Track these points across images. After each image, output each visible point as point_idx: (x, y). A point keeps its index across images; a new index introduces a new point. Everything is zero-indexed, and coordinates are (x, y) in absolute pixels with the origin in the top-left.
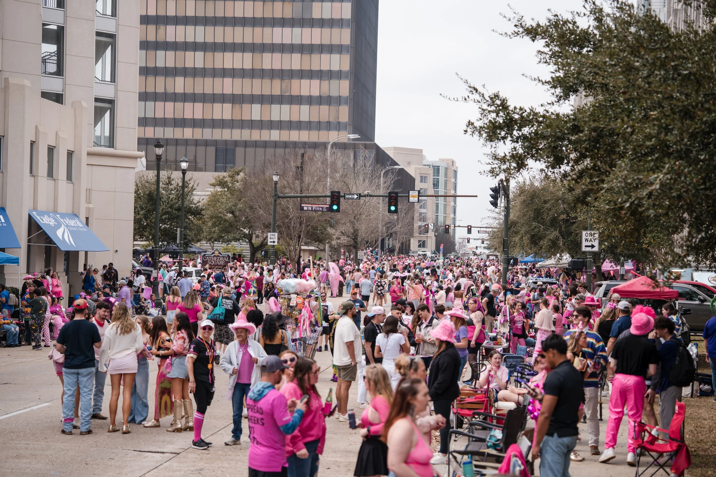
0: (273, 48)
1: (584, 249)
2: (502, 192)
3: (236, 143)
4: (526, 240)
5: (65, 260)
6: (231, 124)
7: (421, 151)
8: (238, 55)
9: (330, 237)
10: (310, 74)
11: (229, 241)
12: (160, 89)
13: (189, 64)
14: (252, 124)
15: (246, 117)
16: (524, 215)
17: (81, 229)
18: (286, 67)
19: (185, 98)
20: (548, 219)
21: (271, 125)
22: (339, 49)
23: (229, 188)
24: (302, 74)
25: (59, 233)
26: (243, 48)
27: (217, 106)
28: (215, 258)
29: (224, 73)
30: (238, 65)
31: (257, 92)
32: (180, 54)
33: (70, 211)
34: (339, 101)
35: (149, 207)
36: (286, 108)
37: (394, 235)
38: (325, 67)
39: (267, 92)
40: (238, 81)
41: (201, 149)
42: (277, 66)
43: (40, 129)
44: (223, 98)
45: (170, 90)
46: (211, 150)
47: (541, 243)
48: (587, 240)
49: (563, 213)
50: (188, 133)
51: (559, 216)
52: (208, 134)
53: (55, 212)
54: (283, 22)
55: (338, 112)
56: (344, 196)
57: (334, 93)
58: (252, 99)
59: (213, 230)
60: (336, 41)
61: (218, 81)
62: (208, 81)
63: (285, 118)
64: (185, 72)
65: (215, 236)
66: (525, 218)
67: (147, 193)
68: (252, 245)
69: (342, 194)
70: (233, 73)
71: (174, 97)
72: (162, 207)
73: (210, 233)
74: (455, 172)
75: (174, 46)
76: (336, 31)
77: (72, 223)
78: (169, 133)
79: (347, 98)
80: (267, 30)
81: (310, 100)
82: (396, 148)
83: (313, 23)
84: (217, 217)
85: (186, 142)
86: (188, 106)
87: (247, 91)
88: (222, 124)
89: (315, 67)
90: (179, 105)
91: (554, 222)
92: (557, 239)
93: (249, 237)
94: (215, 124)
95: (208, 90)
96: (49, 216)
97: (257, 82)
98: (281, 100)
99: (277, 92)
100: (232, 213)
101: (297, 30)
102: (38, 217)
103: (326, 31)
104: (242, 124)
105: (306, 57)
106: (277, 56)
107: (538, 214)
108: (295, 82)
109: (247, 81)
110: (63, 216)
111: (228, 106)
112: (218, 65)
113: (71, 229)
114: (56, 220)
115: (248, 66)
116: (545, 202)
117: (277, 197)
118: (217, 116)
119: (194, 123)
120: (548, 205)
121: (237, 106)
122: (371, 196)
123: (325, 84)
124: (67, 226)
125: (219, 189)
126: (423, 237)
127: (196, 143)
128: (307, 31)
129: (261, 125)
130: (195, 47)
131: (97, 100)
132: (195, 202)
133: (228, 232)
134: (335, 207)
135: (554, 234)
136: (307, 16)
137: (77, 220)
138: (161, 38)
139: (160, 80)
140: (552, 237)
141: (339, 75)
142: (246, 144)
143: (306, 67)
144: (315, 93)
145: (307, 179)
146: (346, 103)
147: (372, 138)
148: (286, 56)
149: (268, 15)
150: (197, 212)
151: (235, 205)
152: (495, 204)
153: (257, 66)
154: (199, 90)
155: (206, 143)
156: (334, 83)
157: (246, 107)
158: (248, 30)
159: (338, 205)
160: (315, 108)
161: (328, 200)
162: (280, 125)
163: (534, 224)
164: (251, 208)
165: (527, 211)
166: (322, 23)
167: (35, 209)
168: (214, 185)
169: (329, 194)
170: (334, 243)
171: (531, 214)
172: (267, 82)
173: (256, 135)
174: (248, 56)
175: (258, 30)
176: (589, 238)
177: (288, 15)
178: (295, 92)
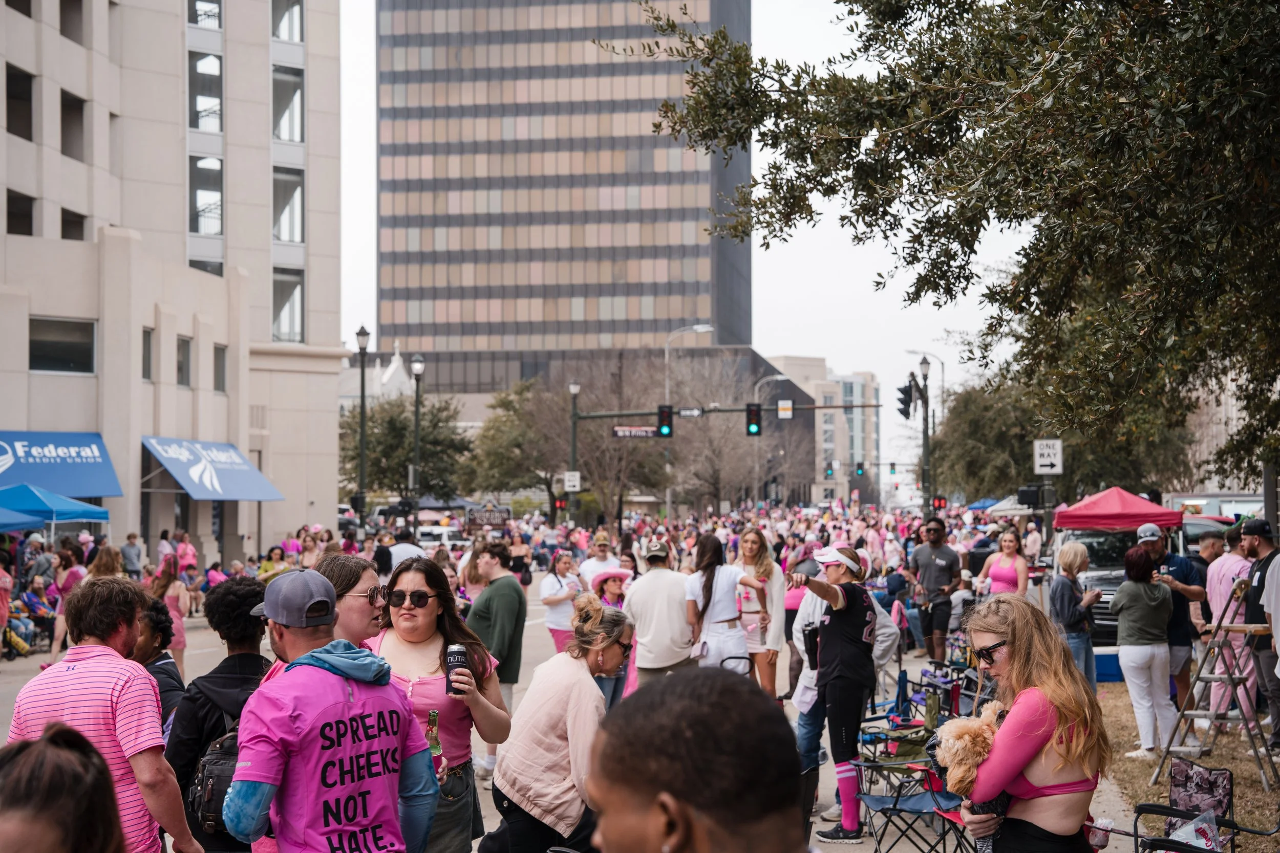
0: (600, 217)
1: (1038, 470)
2: (915, 394)
3: (550, 355)
4: (960, 469)
5: (214, 517)
6: (543, 328)
7: (822, 361)
8: (550, 229)
9: (670, 480)
10: (655, 252)
11: (514, 490)
12: (441, 283)
13: (481, 245)
14: (572, 327)
15: (563, 317)
16: (955, 431)
17: (236, 467)
18: (619, 243)
19: (476, 293)
20: (991, 435)
21: (600, 327)
22: (694, 214)
23: (515, 411)
24: (642, 252)
25: (195, 473)
26: (557, 218)
27: (522, 303)
28: (487, 514)
29: (531, 255)
30: (550, 244)
31: (578, 280)
32: (468, 230)
33: (222, 439)
34: (697, 288)
35: (390, 440)
36: (620, 301)
37: (779, 480)
38: (675, 241)
39: (592, 280)
40: (551, 266)
41: (500, 365)
42: (606, 242)
43: (164, 309)
44: (530, 292)
45: (455, 283)
46: (515, 366)
47: (982, 473)
48: (1042, 455)
49: (1014, 425)
50: (482, 343)
51: (1008, 429)
52: (510, 343)
53: (194, 439)
54: (613, 180)
55: (695, 305)
56: (678, 413)
57: (689, 278)
58: (572, 291)
59: (491, 473)
60: (689, 204)
61: (522, 266)
62: (509, 267)
63: (620, 315)
64: (475, 257)
65: (494, 482)
66: (956, 435)
67: (387, 419)
68: (551, 494)
69: (675, 410)
70: (543, 255)
71: (461, 293)
72: (409, 439)
73: (487, 477)
74: (877, 391)
75: (459, 221)
76: (689, 188)
77: (222, 457)
78: (455, 344)
79: (707, 285)
80: (591, 191)
81: (655, 289)
82: (788, 359)
83: (655, 179)
84: (496, 454)
85: (479, 356)
86: (481, 304)
87: (564, 280)
88: (530, 328)
89: (661, 242)
90: (468, 303)
91: (1002, 440)
92: (1007, 465)
93: (548, 484)
94: (519, 328)
95: (509, 281)
96: (180, 446)
97: (578, 266)
98: (612, 290)
99: (607, 279)
100: (519, 446)
101: (633, 190)
102: (159, 448)
103: (676, 188)
104: (559, 327)
105: (648, 227)
106: (606, 228)
107: (976, 428)
108: (632, 264)
109: (564, 266)
110: (207, 446)
111: (537, 303)
112: (522, 245)
113: (219, 466)
114: (192, 452)
115: (564, 244)
116: (986, 409)
117: (577, 418)
118: (522, 317)
119: (491, 329)
120: (990, 414)
121: (550, 302)
122: (720, 411)
123: (676, 264)
124: (212, 462)
125: (500, 412)
126: (830, 485)
127: (493, 356)
128: (647, 190)
129: (585, 327)
130: (489, 220)
131: (277, 270)
132: (460, 431)
133: (515, 476)
134: (665, 430)
135: (1000, 458)
136: (646, 170)
137: (232, 453)
138: (440, 211)
139: (441, 268)
140: (999, 462)
141: (695, 251)
142: (563, 355)
143: (648, 242)
144: (662, 278)
145: (627, 391)
146: (707, 291)
147: (749, 341)
148: (619, 227)
149: (591, 170)
150: (462, 446)
151: (523, 435)
152: (905, 413)
153: (578, 244)
154: (495, 282)
155: (508, 356)
156: (689, 262)
157: (563, 302)
158: (564, 192)
159: (670, 425)
160: (662, 299)
161: (654, 419)
162: (613, 326)
163: (971, 443)
164: (547, 438)
165: (959, 425)
166: (668, 178)
167: (156, 435)
168: (493, 407)
169: (655, 410)
170: (679, 489)
171: (965, 428)
172: (592, 265)
173: (578, 342)
174: (564, 229)
175: (578, 192)
176: (1046, 451)
177: (620, 169)
178: (632, 279)
